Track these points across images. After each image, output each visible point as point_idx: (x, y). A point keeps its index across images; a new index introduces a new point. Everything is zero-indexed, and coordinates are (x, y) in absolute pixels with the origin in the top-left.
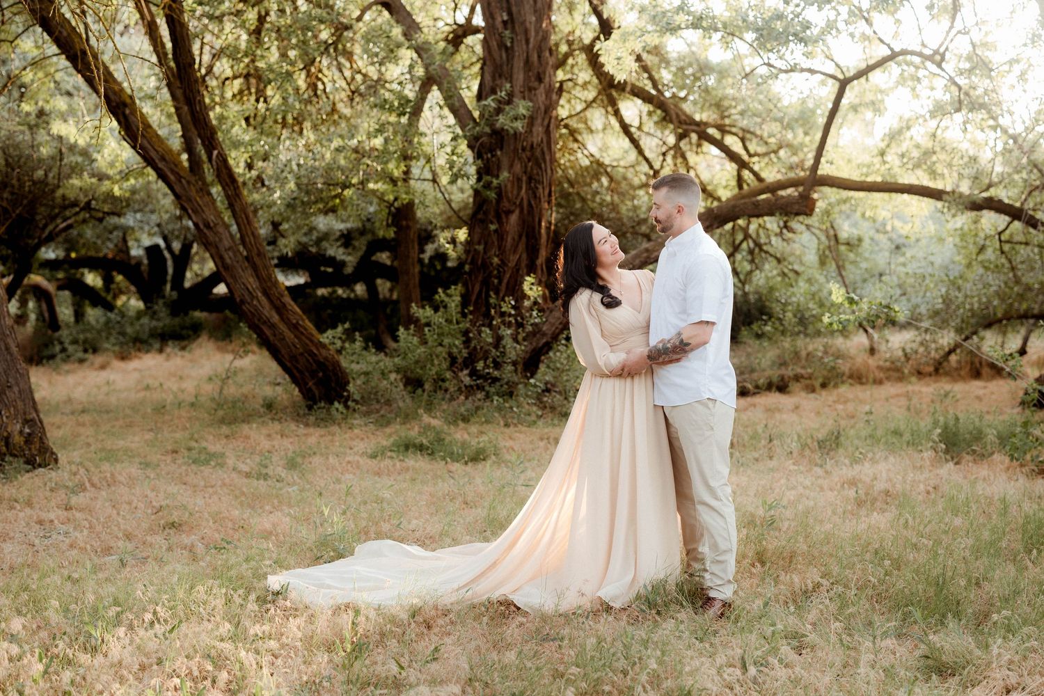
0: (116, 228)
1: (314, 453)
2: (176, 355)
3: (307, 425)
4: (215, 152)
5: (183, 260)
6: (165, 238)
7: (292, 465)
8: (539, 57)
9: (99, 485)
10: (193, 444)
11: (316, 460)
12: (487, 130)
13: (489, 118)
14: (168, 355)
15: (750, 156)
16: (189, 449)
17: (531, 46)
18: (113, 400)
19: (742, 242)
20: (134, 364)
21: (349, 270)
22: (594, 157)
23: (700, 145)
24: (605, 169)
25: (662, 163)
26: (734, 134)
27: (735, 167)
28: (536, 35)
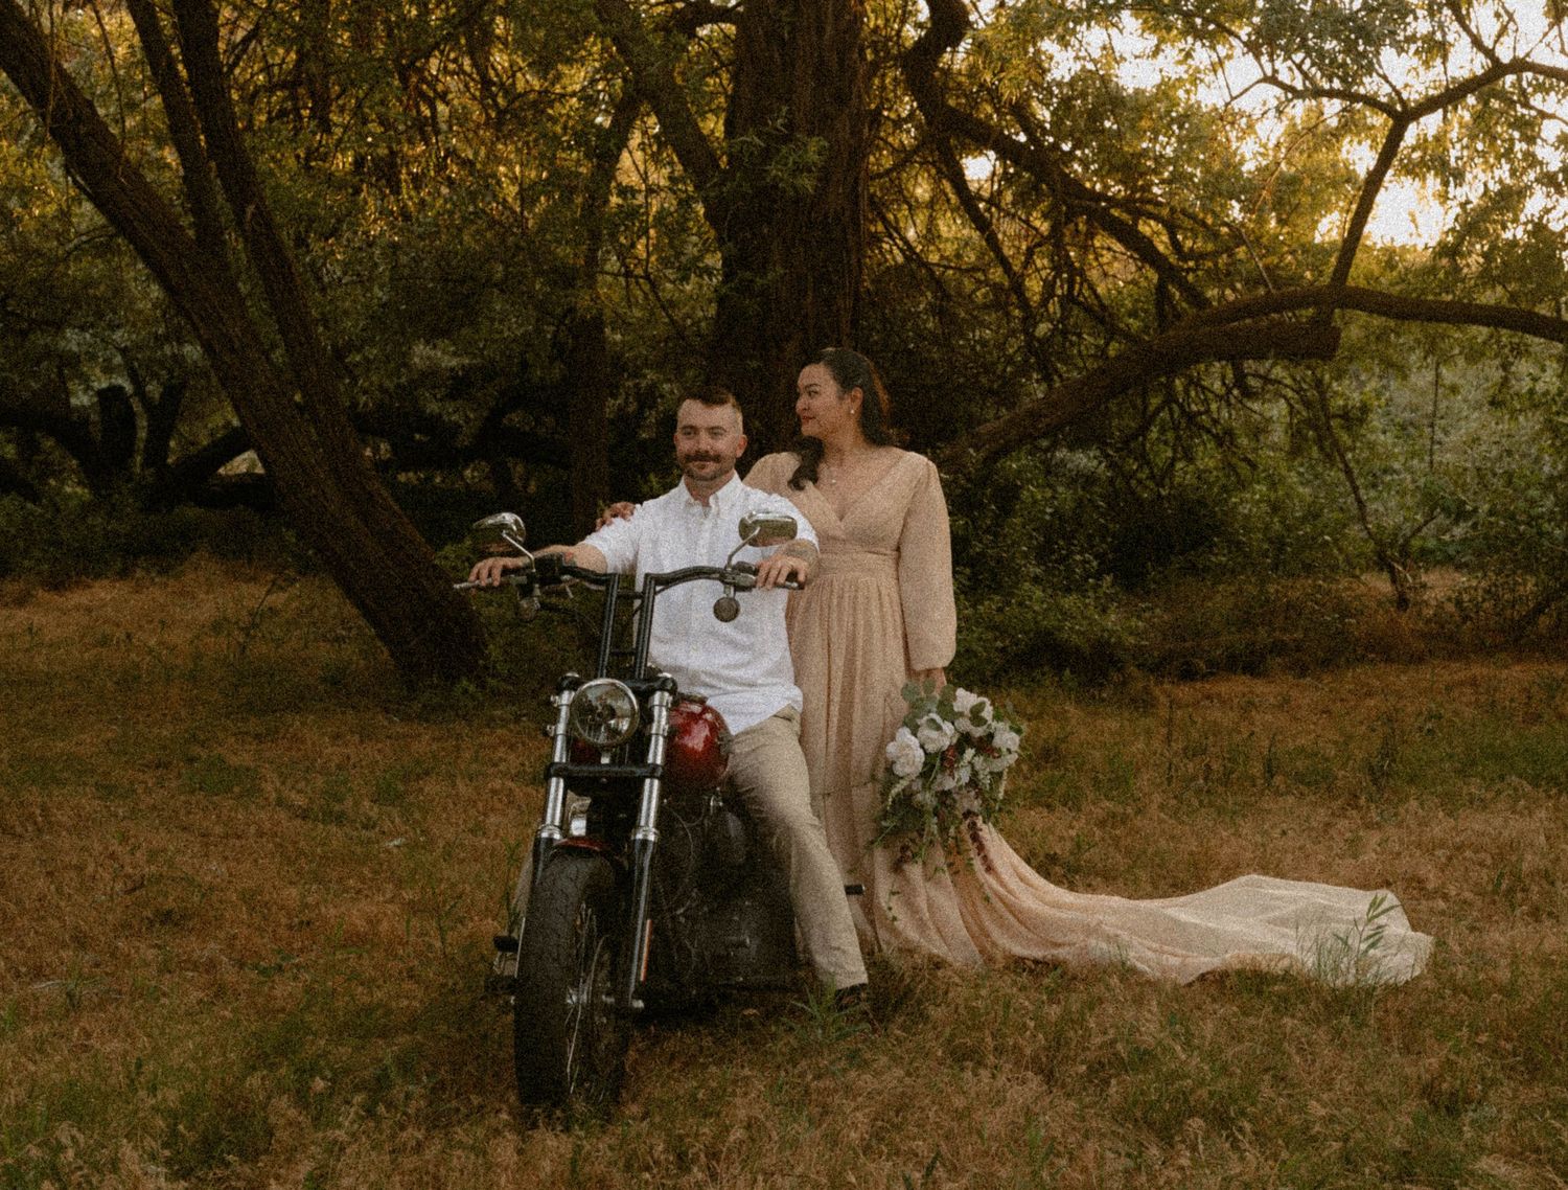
0: (48, 353)
1: (427, 773)
2: (153, 582)
3: (407, 718)
4: (251, 209)
5: (166, 416)
6: (134, 377)
7: (386, 795)
8: (841, 62)
9: (19, 830)
10: (196, 750)
11: (431, 787)
12: (746, 188)
14: (139, 583)
15: (1183, 257)
16: (191, 760)
17: (826, 40)
18: (40, 662)
19: (1158, 410)
20: (78, 598)
21: (464, 440)
22: (911, 248)
23: (1091, 235)
24: (932, 273)
25: (1025, 265)
26: (1157, 219)
27: (1154, 277)
28: (837, 18)
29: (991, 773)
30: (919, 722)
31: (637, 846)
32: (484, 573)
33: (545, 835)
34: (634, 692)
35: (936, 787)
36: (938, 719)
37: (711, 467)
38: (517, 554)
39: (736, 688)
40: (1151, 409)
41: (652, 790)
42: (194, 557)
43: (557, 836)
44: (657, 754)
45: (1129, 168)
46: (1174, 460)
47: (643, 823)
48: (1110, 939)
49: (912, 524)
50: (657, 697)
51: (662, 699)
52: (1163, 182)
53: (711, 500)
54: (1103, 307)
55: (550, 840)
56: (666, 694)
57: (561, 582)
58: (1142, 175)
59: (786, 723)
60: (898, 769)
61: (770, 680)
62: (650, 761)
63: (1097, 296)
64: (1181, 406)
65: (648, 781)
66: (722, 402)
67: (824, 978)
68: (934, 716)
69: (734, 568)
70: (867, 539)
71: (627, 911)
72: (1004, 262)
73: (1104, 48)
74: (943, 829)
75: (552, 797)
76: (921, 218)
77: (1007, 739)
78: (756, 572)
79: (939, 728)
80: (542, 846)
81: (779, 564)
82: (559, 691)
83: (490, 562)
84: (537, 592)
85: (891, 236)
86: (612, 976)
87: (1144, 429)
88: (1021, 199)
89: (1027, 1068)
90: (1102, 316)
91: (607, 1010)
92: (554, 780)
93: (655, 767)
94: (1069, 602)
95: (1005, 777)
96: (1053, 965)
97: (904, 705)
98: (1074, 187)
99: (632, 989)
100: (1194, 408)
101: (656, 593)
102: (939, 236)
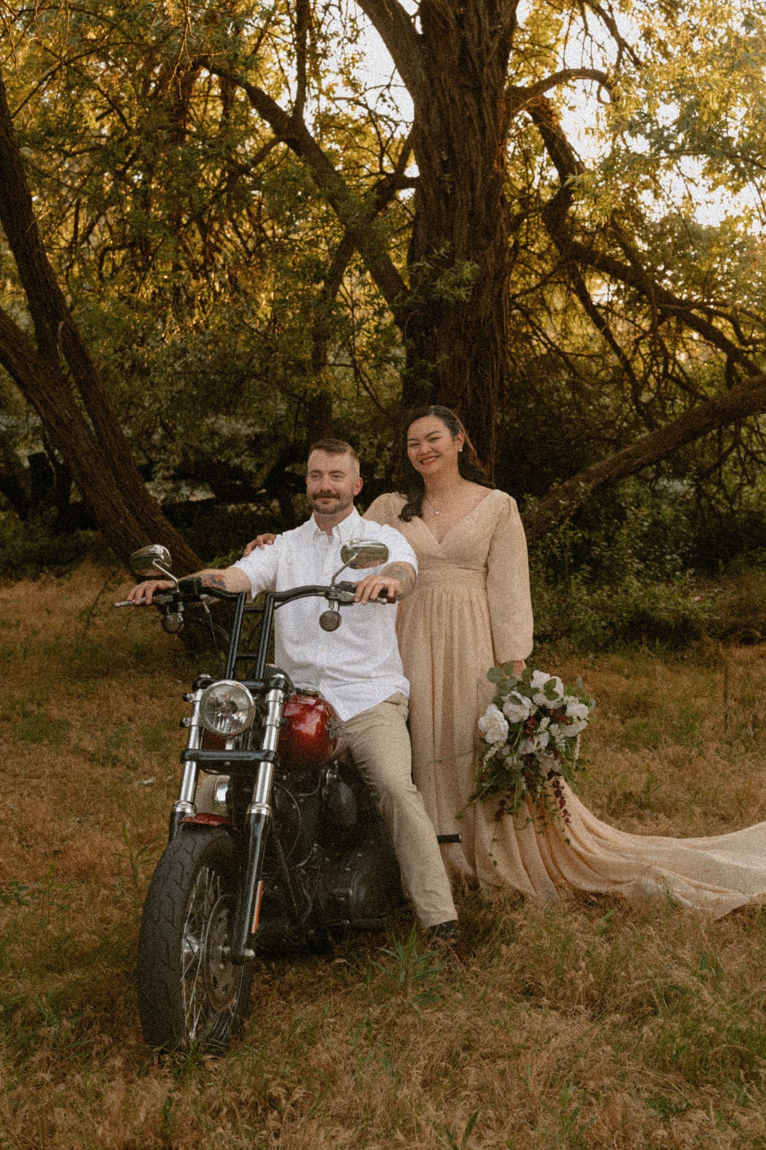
8: (488, 207)
12: (421, 299)
13: (423, 284)
14: (43, 583)
15: (744, 342)
17: (478, 193)
19: (730, 450)
22: (552, 344)
23: (680, 330)
24: (566, 359)
25: (634, 352)
26: (725, 316)
27: (724, 356)
28: (484, 178)
29: (566, 738)
30: (504, 698)
31: (252, 820)
32: (140, 593)
33: (179, 809)
34: (252, 691)
35: (521, 751)
36: (519, 695)
37: (334, 503)
38: (164, 577)
39: (354, 680)
40: (725, 449)
41: (266, 772)
42: (82, 565)
43: (189, 810)
44: (270, 742)
45: (706, 283)
46: (741, 485)
47: (257, 800)
48: (660, 878)
49: (496, 545)
50: (271, 695)
51: (276, 695)
52: (729, 290)
53: (334, 530)
54: (688, 379)
55: (183, 814)
56: (280, 692)
57: (200, 600)
58: (714, 287)
59: (395, 707)
60: (489, 739)
61: (381, 674)
62: (265, 747)
63: (684, 374)
64: (746, 448)
65: (262, 764)
66: (341, 451)
67: (421, 917)
68: (514, 693)
69: (337, 587)
70: (461, 559)
71: (243, 874)
72: (617, 350)
73: (684, 197)
74: (531, 787)
75: (185, 777)
76: (558, 321)
77: (576, 709)
78: (354, 590)
79: (519, 702)
80: (177, 819)
81: (375, 582)
82: (195, 689)
83: (145, 584)
84: (182, 608)
85: (536, 334)
86: (229, 929)
87: (718, 465)
88: (629, 305)
89: (579, 1002)
90: (688, 386)
91: (224, 958)
92: (188, 763)
93: (269, 752)
94: (660, 589)
95: (579, 740)
96: (614, 900)
97: (493, 686)
98: (667, 297)
99: (244, 941)
100: (755, 448)
101: (275, 608)
102: (571, 333)
